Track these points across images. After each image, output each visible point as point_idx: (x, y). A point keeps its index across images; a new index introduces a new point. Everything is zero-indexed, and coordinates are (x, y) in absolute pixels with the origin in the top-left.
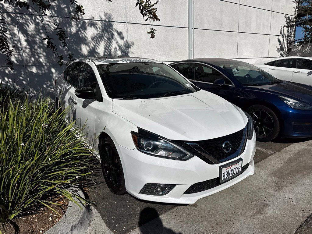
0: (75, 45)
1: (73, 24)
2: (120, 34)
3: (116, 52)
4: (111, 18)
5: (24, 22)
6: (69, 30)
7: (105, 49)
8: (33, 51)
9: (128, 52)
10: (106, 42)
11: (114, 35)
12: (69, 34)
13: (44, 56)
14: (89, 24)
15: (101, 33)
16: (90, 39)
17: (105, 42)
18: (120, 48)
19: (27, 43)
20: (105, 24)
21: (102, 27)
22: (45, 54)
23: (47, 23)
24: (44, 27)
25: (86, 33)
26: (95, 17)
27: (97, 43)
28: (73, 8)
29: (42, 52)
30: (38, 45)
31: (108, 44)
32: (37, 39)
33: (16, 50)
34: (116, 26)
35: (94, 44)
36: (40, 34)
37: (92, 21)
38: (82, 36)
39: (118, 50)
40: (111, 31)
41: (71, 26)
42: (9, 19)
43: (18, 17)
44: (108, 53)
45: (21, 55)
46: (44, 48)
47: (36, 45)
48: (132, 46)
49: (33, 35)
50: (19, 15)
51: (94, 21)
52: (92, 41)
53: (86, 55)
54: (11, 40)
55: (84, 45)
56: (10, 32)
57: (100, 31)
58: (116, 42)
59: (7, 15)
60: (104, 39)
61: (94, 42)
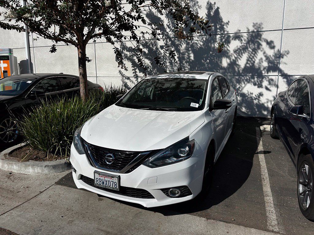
0: (216, 59)
1: (217, 40)
2: (271, 44)
3: (261, 62)
4: (261, 27)
5: (179, 43)
6: (213, 45)
7: (248, 60)
8: (181, 65)
9: (279, 63)
10: (250, 53)
11: (261, 45)
12: (212, 49)
13: (189, 69)
14: (234, 37)
15: (245, 45)
16: (232, 52)
18: (267, 59)
19: (179, 59)
20: (252, 35)
21: (247, 39)
22: (189, 67)
23: (195, 42)
24: (192, 46)
25: (229, 47)
26: (241, 30)
27: (239, 55)
28: (220, 26)
29: (187, 66)
30: (186, 60)
31: (252, 55)
32: (186, 56)
33: (170, 65)
34: (265, 36)
36: (188, 52)
37: (238, 34)
38: (225, 49)
39: (264, 61)
40: (258, 42)
41: (215, 41)
42: (170, 42)
43: (176, 40)
44: (251, 65)
45: (173, 69)
46: (189, 62)
47: (184, 60)
48: (286, 55)
49: (183, 53)
50: (176, 39)
51: (240, 34)
52: (234, 54)
53: (225, 67)
54: (169, 58)
55: (224, 58)
56: (169, 52)
57: (245, 43)
58: (263, 52)
59: (169, 40)
60: (248, 50)
61: (236, 55)
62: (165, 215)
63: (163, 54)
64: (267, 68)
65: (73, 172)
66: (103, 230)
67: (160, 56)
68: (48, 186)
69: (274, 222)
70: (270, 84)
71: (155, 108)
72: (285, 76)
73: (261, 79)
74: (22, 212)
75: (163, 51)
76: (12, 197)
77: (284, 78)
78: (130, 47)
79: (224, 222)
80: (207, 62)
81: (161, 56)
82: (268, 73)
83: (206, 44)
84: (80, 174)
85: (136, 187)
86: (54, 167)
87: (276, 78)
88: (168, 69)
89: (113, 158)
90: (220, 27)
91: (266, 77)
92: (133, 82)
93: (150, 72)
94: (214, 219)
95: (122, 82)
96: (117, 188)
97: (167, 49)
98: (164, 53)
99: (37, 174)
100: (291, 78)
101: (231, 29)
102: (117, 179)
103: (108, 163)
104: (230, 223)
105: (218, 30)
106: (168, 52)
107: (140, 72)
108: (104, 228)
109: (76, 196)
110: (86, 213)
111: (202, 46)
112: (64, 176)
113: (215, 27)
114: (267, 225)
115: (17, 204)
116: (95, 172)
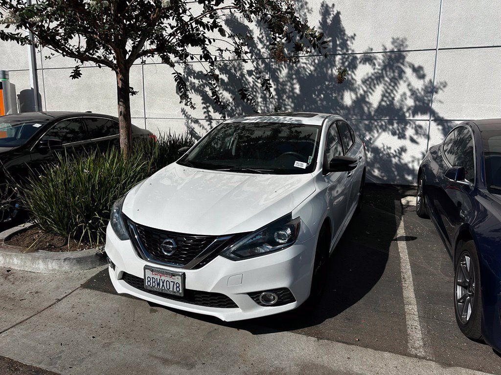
0: (335, 93)
1: (337, 63)
2: (419, 71)
3: (404, 99)
4: (405, 45)
5: (277, 67)
6: (330, 72)
7: (383, 96)
8: (280, 102)
9: (431, 101)
10: (387, 84)
11: (404, 72)
12: (328, 77)
13: (292, 108)
14: (362, 59)
15: (380, 72)
16: (359, 82)
17: (385, 84)
18: (412, 94)
19: (276, 93)
20: (390, 56)
21: (383, 62)
22: (293, 105)
23: (302, 65)
24: (298, 72)
25: (355, 74)
26: (374, 49)
27: (370, 88)
28: (341, 41)
29: (290, 103)
30: (287, 95)
31: (391, 88)
32: (288, 87)
33: (263, 101)
34: (410, 58)
35: (365, 89)
36: (291, 81)
37: (369, 54)
38: (348, 78)
39: (408, 98)
40: (400, 67)
41: (333, 65)
42: (263, 65)
43: (272, 62)
44: (388, 103)
45: (267, 107)
46: (293, 97)
47: (285, 94)
48: (441, 89)
49: (284, 83)
50: (273, 60)
51: (372, 55)
52: (362, 86)
53: (349, 106)
54: (261, 90)
55: (347, 92)
56: (261, 80)
57: (379, 70)
58: (407, 83)
59: (261, 61)
60: (384, 80)
61: (366, 87)
62: (254, 333)
63: (252, 83)
64: (412, 108)
65: (110, 268)
66: (157, 358)
67: (247, 87)
68: (70, 291)
69: (418, 342)
70: (417, 133)
71: (239, 168)
72: (440, 121)
73: (403, 126)
74: (30, 331)
75: (252, 80)
76: (12, 307)
77: (438, 125)
78: (199, 72)
79: (343, 343)
80: (320, 97)
81: (249, 86)
82: (413, 116)
83: (319, 69)
84: (122, 271)
85: (209, 291)
86: (79, 261)
87: (426, 123)
88: (259, 108)
89: (175, 246)
90: (341, 43)
91: (412, 123)
92: (203, 127)
93: (231, 111)
94: (328, 339)
95: (186, 128)
96: (181, 292)
97: (257, 75)
98: (253, 81)
99: (51, 272)
100: (449, 124)
101: (358, 47)
102: (180, 277)
103: (166, 253)
104: (353, 344)
105: (339, 48)
106: (259, 81)
107: (215, 112)
108: (160, 354)
109: (114, 305)
110: (132, 331)
111: (313, 73)
112: (94, 274)
113: (333, 44)
114: (408, 347)
115: (21, 318)
116: (146, 268)
